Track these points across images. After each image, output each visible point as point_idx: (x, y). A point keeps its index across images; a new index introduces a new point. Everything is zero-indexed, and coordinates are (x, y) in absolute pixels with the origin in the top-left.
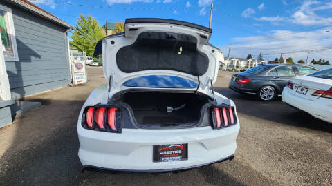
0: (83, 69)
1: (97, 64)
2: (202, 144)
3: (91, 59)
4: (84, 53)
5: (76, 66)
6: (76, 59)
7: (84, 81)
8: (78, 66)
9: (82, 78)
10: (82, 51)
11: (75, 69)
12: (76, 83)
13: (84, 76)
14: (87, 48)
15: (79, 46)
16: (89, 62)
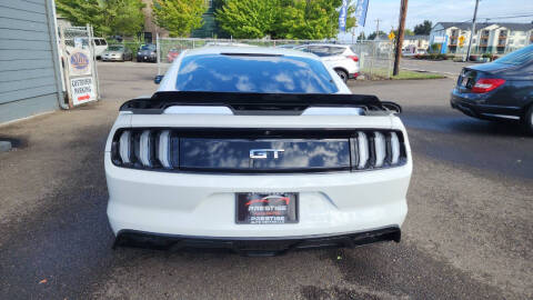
0: (90, 69)
1: (118, 56)
2: (325, 195)
3: (103, 43)
4: (89, 28)
5: (73, 59)
6: (71, 44)
7: (93, 96)
8: (79, 62)
9: (88, 89)
10: (83, 24)
11: (71, 70)
12: (76, 102)
13: (92, 86)
14: (92, 13)
15: (71, 10)
16: (100, 50)
